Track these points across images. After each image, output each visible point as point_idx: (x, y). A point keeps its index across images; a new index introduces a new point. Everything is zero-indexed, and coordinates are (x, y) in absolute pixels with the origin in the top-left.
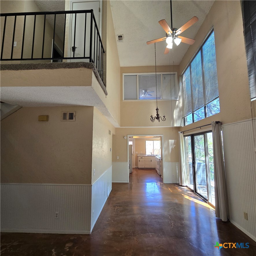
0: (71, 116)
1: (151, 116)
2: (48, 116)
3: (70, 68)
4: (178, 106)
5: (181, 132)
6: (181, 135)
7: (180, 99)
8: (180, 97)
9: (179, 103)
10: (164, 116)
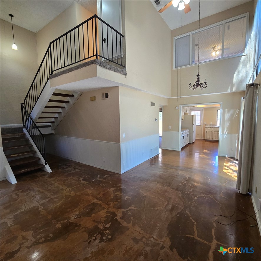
0: (107, 95)
1: (190, 84)
2: (95, 97)
5: (243, 98)
10: (205, 83)
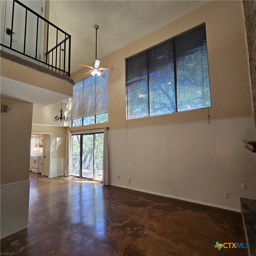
0: (5, 109)
3: (57, 77)
4: (67, 109)
5: (70, 132)
6: (70, 134)
7: (69, 103)
8: (70, 101)
9: (69, 106)
